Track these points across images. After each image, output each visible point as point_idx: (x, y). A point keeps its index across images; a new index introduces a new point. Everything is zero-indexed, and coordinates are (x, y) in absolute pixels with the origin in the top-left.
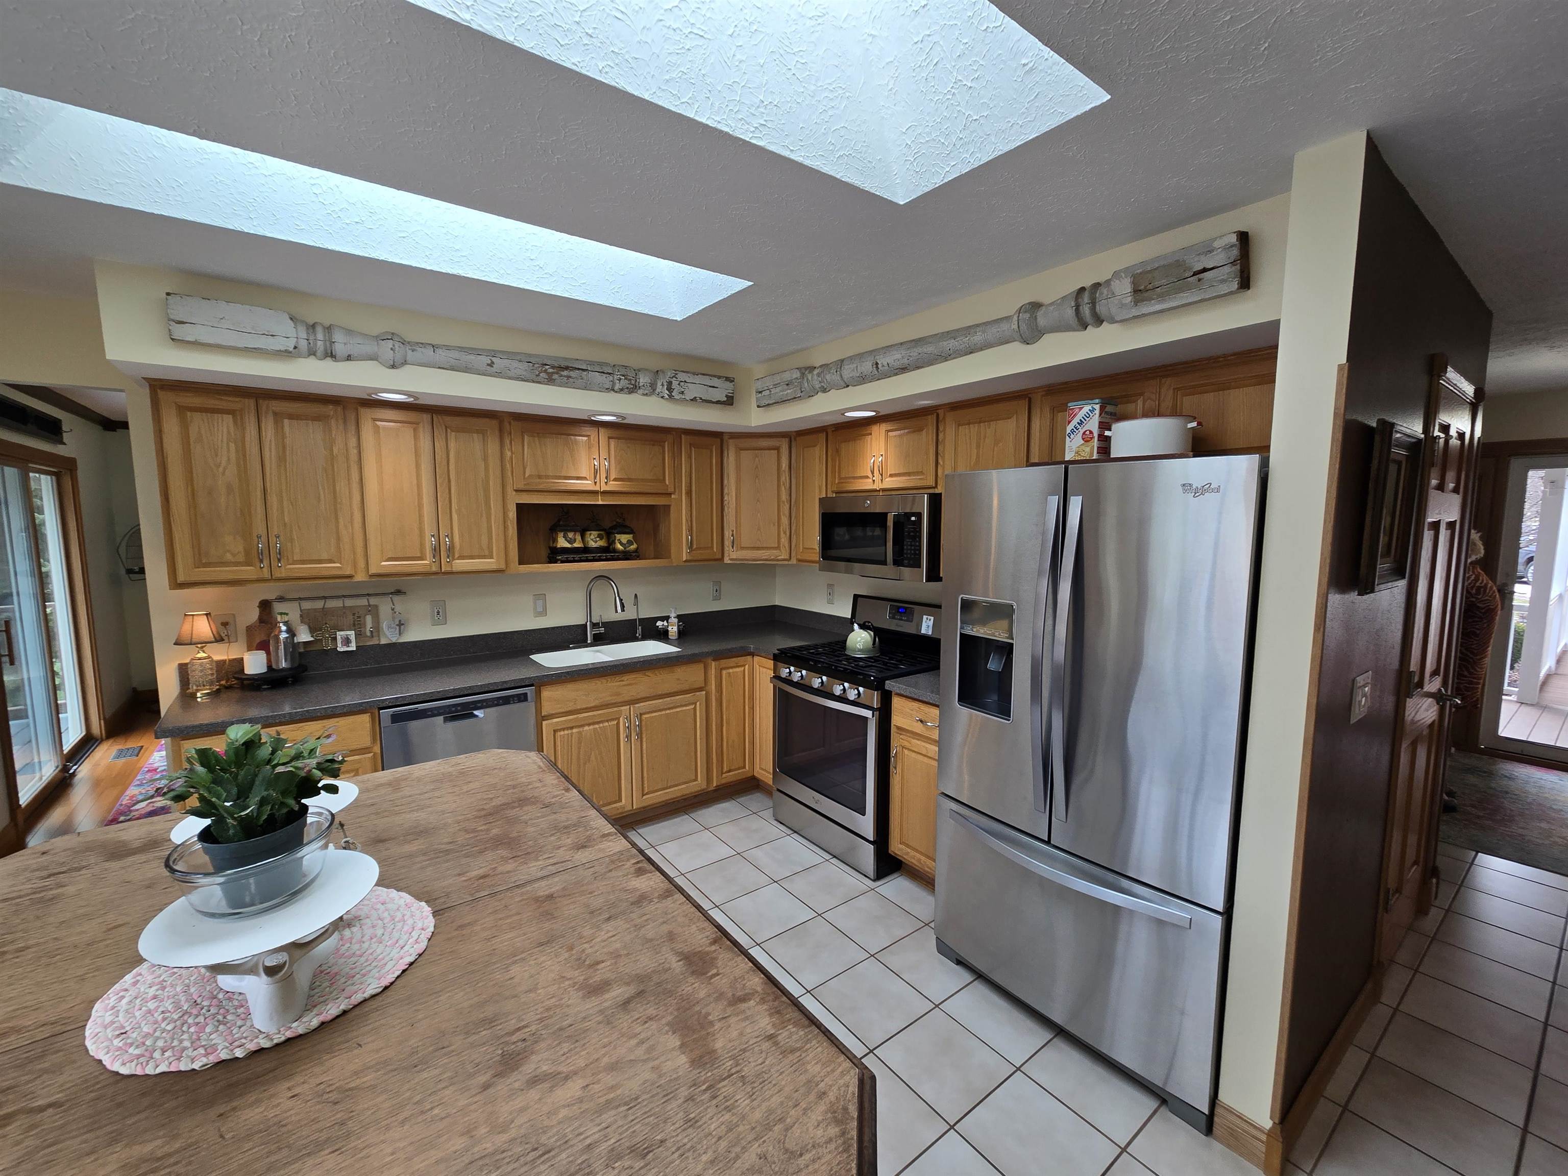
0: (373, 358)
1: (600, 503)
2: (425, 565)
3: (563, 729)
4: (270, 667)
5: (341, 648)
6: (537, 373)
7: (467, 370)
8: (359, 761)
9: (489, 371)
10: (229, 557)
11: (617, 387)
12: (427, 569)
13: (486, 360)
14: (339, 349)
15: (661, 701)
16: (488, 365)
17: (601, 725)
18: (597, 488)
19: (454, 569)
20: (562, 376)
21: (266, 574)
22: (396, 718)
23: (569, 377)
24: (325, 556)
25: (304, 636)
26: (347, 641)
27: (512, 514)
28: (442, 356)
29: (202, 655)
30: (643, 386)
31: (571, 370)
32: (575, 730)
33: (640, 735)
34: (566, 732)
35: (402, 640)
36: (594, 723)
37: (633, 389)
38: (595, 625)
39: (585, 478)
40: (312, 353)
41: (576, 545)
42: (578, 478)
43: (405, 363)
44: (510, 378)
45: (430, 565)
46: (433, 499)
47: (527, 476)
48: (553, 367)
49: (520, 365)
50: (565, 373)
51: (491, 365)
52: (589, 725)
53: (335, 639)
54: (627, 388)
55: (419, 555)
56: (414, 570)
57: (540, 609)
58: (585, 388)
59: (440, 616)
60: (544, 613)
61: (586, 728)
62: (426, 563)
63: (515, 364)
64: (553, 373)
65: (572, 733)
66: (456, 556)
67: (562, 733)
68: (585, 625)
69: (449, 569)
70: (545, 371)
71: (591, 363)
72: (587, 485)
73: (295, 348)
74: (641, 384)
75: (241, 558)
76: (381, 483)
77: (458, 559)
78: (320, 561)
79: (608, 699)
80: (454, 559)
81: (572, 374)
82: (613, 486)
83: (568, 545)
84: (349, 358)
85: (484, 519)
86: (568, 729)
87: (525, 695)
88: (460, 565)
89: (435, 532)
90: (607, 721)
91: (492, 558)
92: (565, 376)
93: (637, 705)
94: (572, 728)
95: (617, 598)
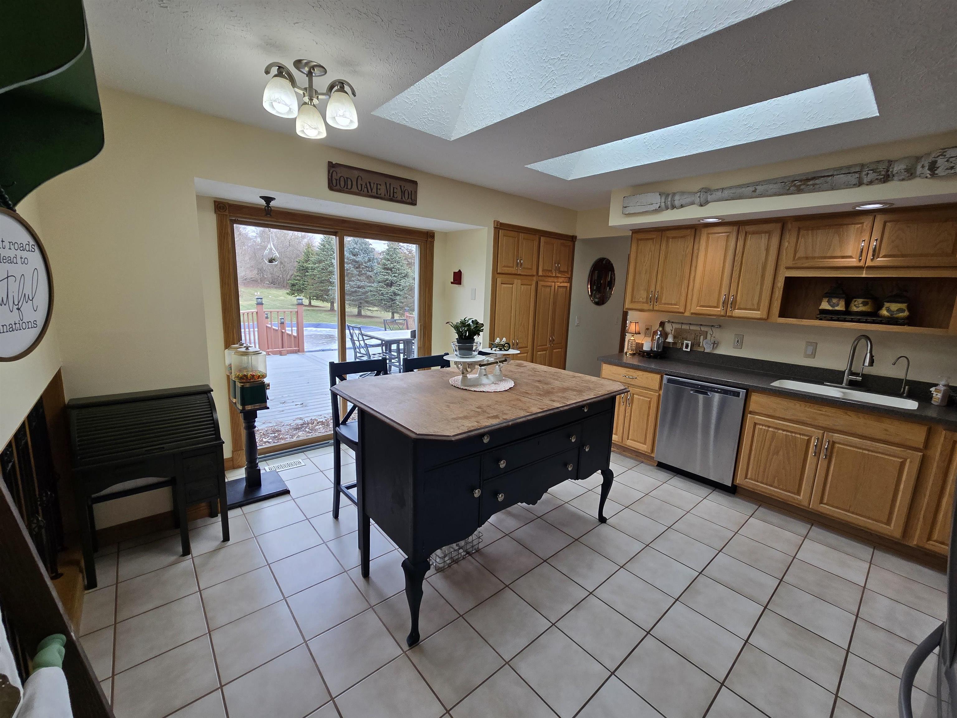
0: (692, 203)
1: (864, 276)
2: (718, 311)
3: (763, 425)
4: (651, 349)
5: (684, 349)
6: (788, 188)
7: (740, 198)
8: (653, 395)
9: (755, 195)
10: (641, 299)
11: (865, 180)
12: (719, 313)
13: (752, 189)
14: (677, 203)
15: (858, 440)
16: (753, 191)
17: (794, 435)
18: (861, 264)
19: (733, 315)
20: (808, 185)
21: (651, 308)
22: (669, 381)
23: (814, 185)
24: (673, 302)
25: (670, 340)
26: (687, 347)
27: (780, 284)
28: (726, 193)
29: (632, 338)
30: (897, 173)
31: (817, 179)
32: (770, 429)
33: (829, 458)
34: (764, 428)
35: (715, 352)
36: (787, 431)
37: (886, 178)
38: (852, 373)
39: (850, 257)
40: (667, 208)
41: (837, 308)
42: (843, 257)
43: (707, 202)
44: (770, 196)
45: (720, 311)
46: (729, 274)
47: (796, 258)
48: (801, 181)
49: (775, 186)
50: (811, 183)
51: (755, 191)
52: (784, 430)
53: (682, 344)
54: (877, 179)
55: (716, 305)
56: (712, 313)
57: (809, 352)
58: (833, 189)
59: (739, 343)
60: (813, 355)
61: (780, 432)
62: (719, 310)
63: (771, 186)
64: (800, 185)
65: (768, 431)
66: (737, 308)
67: (761, 427)
68: (844, 372)
69: (730, 314)
70: (795, 185)
71: (835, 169)
72: (853, 262)
73: (659, 207)
74: (895, 172)
75: (645, 300)
76: (704, 267)
77: (737, 309)
78: (671, 304)
79: (804, 419)
80: (735, 309)
81: (817, 181)
82: (880, 261)
83: (830, 308)
84: (682, 206)
85: (759, 287)
86: (766, 426)
87: (739, 393)
88: (737, 313)
89: (727, 293)
90: (800, 434)
91: (759, 310)
92: (811, 185)
93: (830, 434)
94: (769, 427)
95: (868, 355)
